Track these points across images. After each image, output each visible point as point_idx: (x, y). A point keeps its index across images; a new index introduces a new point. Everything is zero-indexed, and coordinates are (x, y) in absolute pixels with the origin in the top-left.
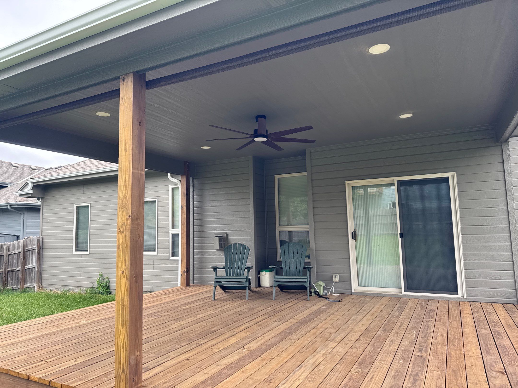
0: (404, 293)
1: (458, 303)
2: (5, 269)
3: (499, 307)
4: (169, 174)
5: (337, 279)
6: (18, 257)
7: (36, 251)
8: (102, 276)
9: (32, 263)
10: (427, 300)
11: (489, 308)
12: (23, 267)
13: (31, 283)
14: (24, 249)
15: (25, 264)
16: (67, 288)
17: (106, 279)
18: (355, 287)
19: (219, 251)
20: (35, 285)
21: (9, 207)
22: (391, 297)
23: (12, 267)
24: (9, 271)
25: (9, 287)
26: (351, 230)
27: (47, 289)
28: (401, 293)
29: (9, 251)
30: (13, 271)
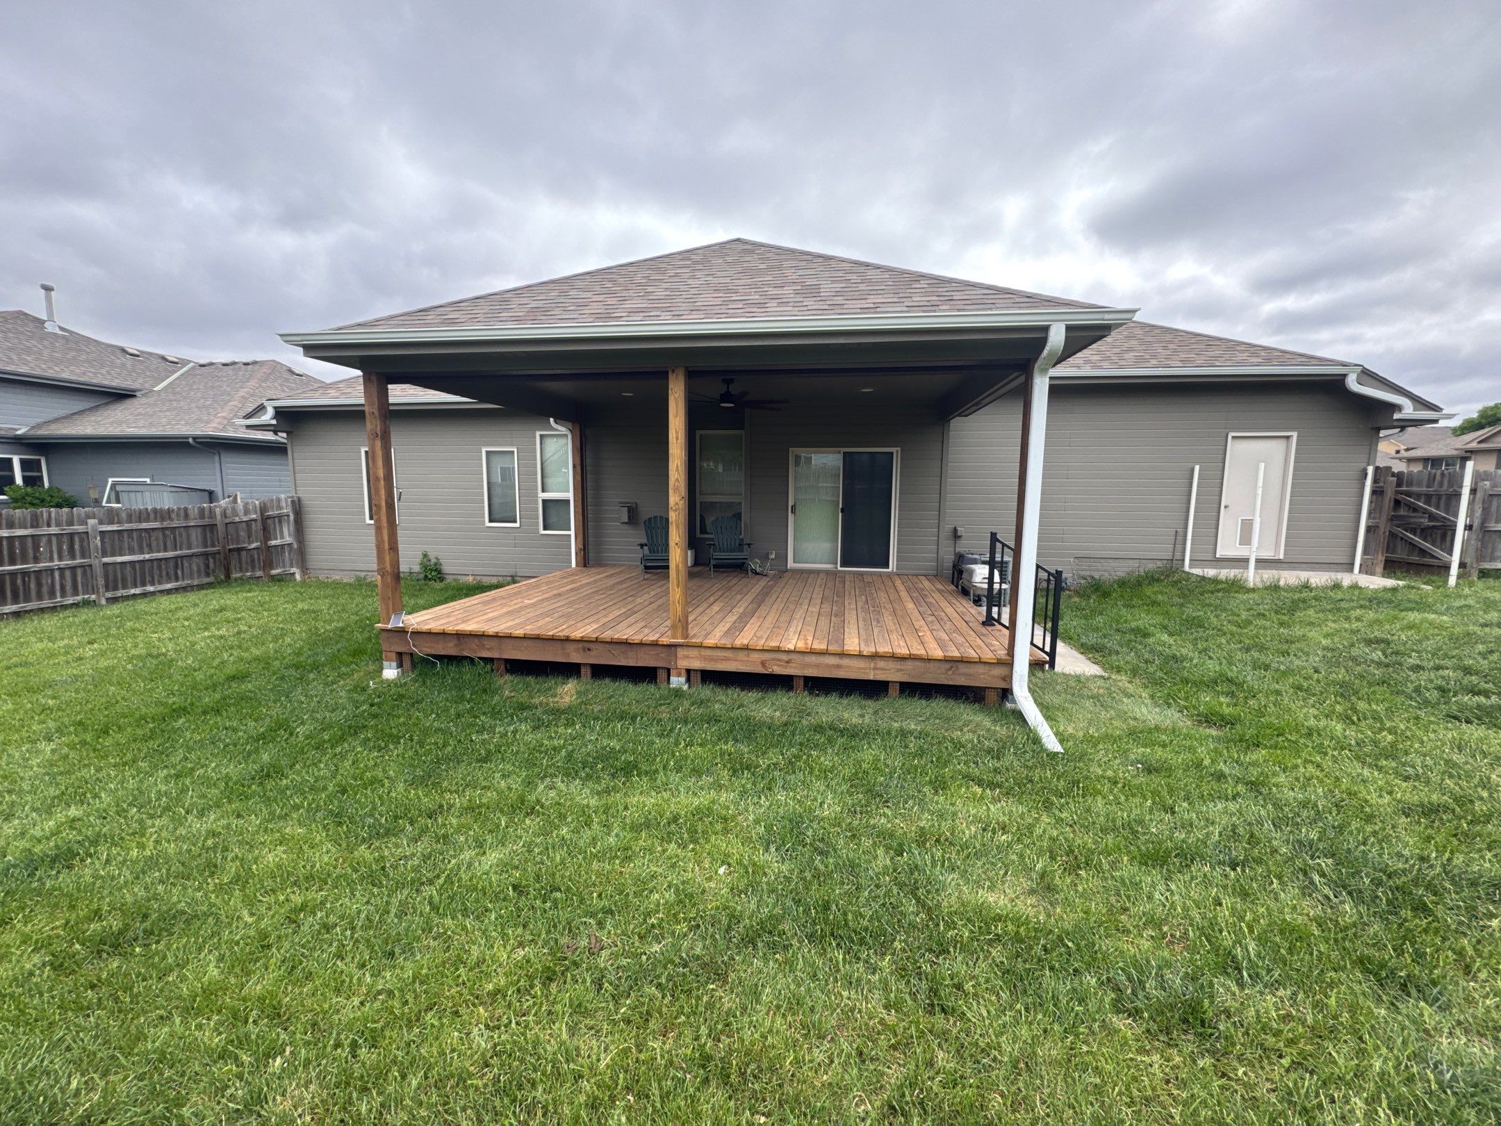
0: (839, 568)
1: (889, 575)
2: (224, 547)
3: (922, 578)
4: (552, 420)
5: (773, 556)
6: (250, 527)
7: (292, 517)
8: (425, 556)
9: (282, 537)
10: (861, 574)
11: (915, 580)
12: (264, 543)
13: (284, 566)
14: (262, 514)
15: (268, 538)
17: (433, 561)
18: (791, 564)
19: (625, 527)
20: (294, 571)
21: (191, 440)
22: (827, 572)
23: (238, 544)
24: (230, 550)
25: (236, 576)
26: (791, 503)
27: (323, 574)
28: (837, 568)
29: (226, 517)
30: (239, 550)
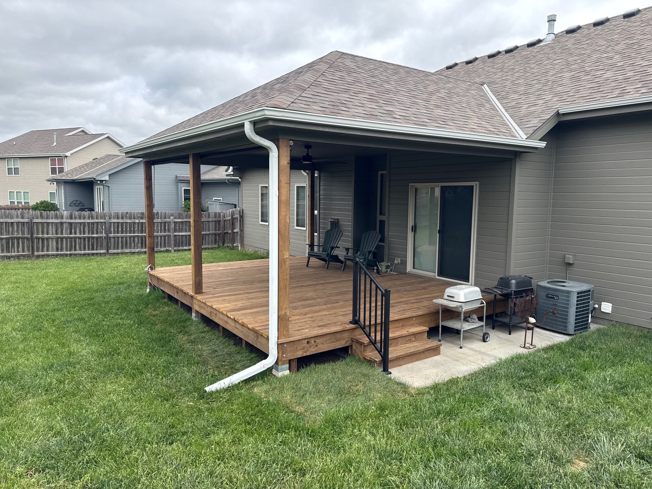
0: (437, 277)
2: (223, 231)
4: (302, 170)
5: (398, 262)
6: (230, 222)
7: (239, 219)
9: (237, 228)
12: (232, 230)
13: (237, 243)
14: (232, 217)
15: (233, 228)
16: (257, 249)
20: (239, 245)
21: (227, 181)
22: (430, 279)
23: (227, 230)
24: (225, 233)
25: (226, 245)
26: (410, 224)
27: (246, 248)
28: (435, 276)
29: (224, 217)
30: (227, 233)
